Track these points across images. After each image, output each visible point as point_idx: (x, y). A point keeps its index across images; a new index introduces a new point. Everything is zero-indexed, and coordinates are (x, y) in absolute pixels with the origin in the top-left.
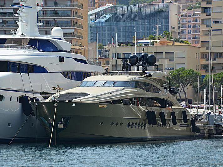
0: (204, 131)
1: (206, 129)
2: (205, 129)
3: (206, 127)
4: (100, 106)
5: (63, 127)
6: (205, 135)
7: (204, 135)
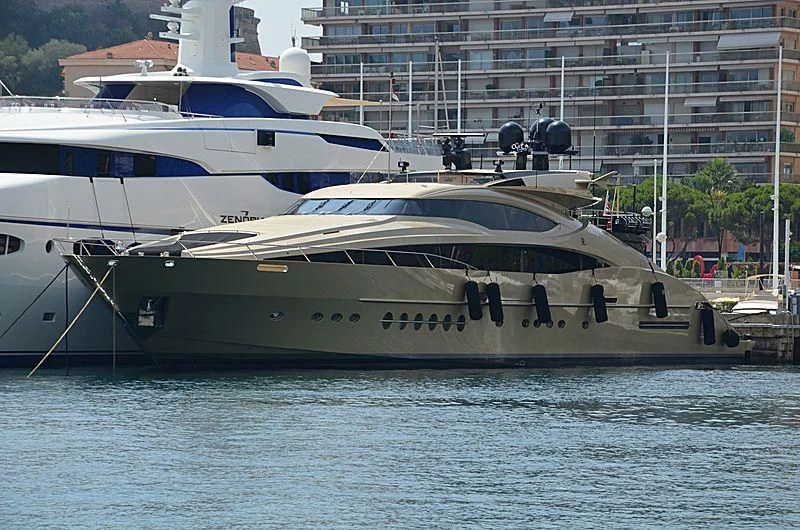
0: (776, 342)
1: (781, 337)
2: (777, 337)
3: (782, 333)
4: (260, 268)
5: (152, 325)
6: (780, 354)
7: (777, 355)
